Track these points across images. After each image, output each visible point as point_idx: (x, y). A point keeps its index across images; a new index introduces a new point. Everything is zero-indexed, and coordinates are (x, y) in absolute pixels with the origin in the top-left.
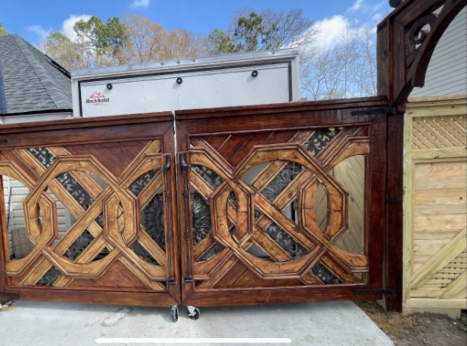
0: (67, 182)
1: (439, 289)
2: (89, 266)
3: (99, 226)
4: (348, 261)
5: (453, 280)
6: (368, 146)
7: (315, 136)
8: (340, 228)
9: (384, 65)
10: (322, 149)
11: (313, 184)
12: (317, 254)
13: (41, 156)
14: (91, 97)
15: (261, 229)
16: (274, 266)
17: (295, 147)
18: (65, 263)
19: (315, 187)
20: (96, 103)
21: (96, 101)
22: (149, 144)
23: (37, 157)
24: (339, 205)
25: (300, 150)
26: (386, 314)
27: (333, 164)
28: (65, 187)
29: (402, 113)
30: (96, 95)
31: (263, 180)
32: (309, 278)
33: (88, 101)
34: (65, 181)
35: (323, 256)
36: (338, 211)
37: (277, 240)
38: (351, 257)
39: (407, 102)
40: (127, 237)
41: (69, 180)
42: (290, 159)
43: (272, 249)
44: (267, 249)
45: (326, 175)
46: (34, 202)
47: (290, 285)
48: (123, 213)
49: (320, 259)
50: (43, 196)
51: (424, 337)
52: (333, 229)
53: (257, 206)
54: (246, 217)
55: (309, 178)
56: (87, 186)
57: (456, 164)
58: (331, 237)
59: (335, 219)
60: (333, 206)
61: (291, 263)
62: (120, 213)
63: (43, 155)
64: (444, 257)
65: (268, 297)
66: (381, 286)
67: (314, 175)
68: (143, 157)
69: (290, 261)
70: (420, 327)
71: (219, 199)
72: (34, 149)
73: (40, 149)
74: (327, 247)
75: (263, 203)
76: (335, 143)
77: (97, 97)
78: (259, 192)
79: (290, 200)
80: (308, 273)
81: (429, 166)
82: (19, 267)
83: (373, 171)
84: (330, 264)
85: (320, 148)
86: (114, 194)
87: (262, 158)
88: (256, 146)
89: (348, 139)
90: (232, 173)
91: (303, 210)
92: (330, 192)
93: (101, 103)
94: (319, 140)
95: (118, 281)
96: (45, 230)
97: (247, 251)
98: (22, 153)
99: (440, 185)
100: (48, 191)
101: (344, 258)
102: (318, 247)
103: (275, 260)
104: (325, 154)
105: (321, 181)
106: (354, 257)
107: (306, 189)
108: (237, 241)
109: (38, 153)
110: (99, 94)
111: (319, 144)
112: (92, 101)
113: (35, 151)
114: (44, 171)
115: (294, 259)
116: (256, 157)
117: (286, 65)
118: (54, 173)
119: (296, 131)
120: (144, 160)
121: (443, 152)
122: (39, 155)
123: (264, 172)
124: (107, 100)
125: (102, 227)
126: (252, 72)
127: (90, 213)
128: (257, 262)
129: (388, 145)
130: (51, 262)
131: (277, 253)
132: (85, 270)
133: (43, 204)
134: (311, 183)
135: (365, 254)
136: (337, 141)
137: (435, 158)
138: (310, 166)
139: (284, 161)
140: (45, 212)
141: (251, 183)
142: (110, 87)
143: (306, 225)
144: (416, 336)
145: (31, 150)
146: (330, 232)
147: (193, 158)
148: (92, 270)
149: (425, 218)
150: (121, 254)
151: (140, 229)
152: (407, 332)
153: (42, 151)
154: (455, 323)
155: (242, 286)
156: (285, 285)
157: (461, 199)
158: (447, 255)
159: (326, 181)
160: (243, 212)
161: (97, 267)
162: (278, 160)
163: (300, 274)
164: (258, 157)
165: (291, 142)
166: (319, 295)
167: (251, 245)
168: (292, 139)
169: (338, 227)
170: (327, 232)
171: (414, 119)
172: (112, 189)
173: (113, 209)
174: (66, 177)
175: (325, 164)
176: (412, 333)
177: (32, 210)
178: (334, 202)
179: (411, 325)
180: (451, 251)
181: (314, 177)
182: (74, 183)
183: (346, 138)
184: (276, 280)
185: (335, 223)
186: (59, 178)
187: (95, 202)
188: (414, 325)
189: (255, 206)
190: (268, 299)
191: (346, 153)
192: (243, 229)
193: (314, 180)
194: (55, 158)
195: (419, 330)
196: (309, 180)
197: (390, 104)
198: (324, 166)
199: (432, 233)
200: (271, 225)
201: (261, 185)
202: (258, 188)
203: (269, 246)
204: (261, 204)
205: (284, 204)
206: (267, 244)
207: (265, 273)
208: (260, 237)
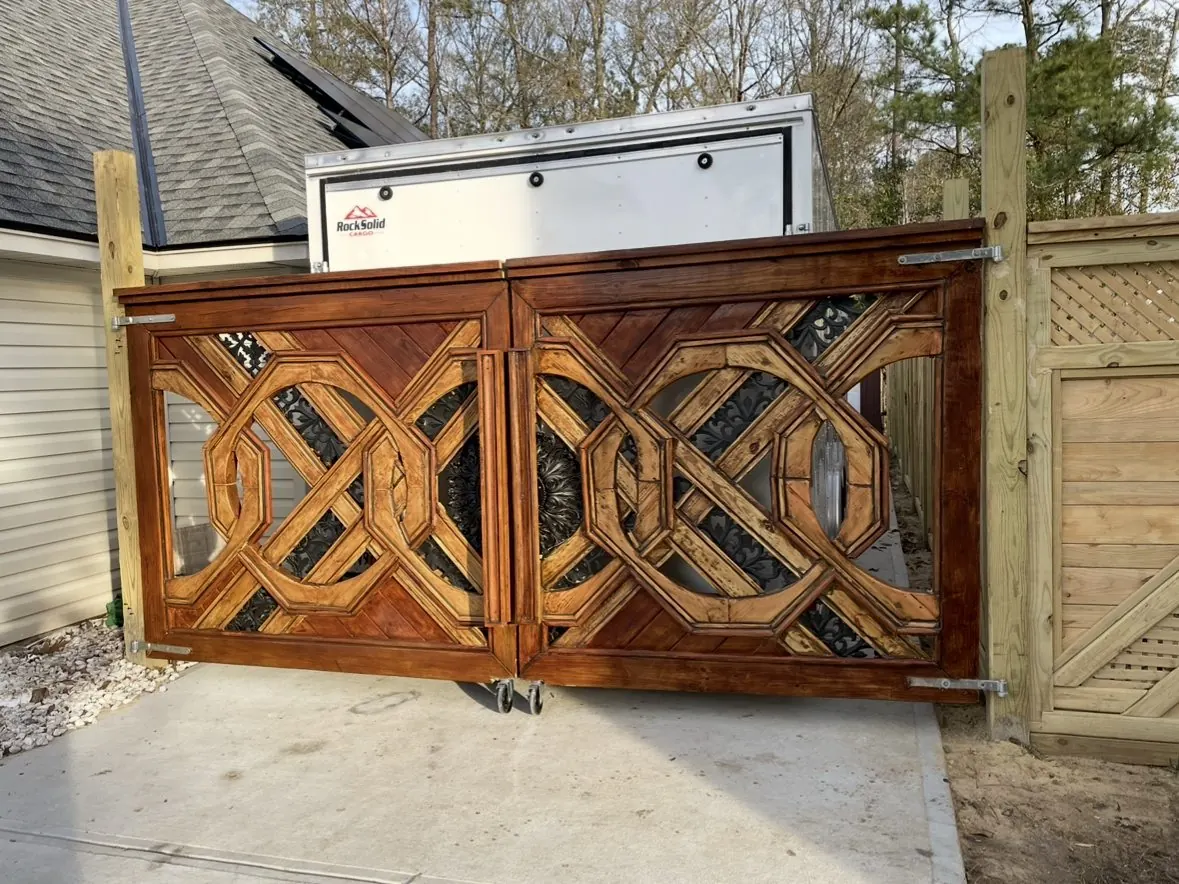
0: (292, 407)
2: (333, 588)
3: (355, 504)
6: (937, 336)
7: (816, 312)
8: (869, 527)
10: (831, 341)
11: (805, 422)
12: (815, 585)
13: (241, 350)
14: (348, 218)
15: (689, 519)
16: (718, 604)
17: (764, 338)
18: (285, 581)
19: (809, 429)
20: (357, 231)
21: (357, 226)
22: (458, 327)
23: (234, 352)
24: (866, 473)
28: (289, 417)
30: (358, 213)
31: (695, 411)
33: (340, 227)
34: (288, 405)
36: (865, 486)
40: (410, 529)
41: (297, 404)
42: (755, 366)
43: (714, 566)
46: (225, 449)
48: (404, 475)
49: (824, 597)
50: (243, 436)
53: (680, 468)
54: (655, 492)
55: (796, 408)
56: (332, 416)
58: (847, 547)
59: (859, 505)
60: (853, 474)
61: (757, 602)
62: (398, 475)
63: (246, 349)
65: (703, 675)
67: (808, 403)
68: (446, 356)
69: (755, 596)
71: (599, 451)
72: (228, 336)
73: (240, 336)
74: (839, 569)
75: (695, 462)
76: (860, 328)
77: (360, 217)
78: (685, 437)
79: (754, 459)
81: (1101, 384)
82: (194, 589)
85: (828, 340)
86: (387, 434)
87: (691, 362)
88: (678, 336)
89: (889, 320)
90: (625, 395)
91: (781, 481)
93: (367, 230)
94: (828, 322)
95: (390, 624)
96: (247, 510)
97: (659, 569)
98: (204, 344)
100: (255, 427)
102: (818, 569)
103: (720, 592)
104: (835, 354)
105: (823, 417)
107: (788, 432)
108: (637, 545)
109: (235, 343)
110: (363, 211)
111: (827, 331)
112: (349, 227)
113: (230, 339)
114: (247, 383)
116: (679, 360)
118: (267, 388)
120: (446, 365)
121: (1133, 352)
122: (237, 347)
123: (698, 394)
124: (381, 224)
125: (362, 506)
126: (697, 156)
127: (338, 475)
128: (681, 595)
130: (257, 581)
132: (325, 597)
133: (243, 452)
134: (800, 420)
136: (865, 323)
137: (1109, 367)
139: (742, 369)
140: (247, 472)
141: (668, 419)
142: (386, 194)
143: (787, 515)
145: (223, 337)
146: (845, 536)
147: (548, 360)
148: (337, 597)
150: (397, 564)
151: (438, 511)
153: (243, 340)
155: (651, 648)
159: (837, 418)
160: (649, 482)
161: (348, 593)
162: (726, 366)
163: (774, 628)
164: (682, 360)
165: (757, 326)
167: (669, 555)
169: (865, 524)
172: (383, 425)
173: (383, 469)
174: (290, 398)
175: (833, 379)
177: (223, 465)
178: (855, 465)
181: (808, 408)
182: (308, 410)
183: (885, 318)
184: (724, 638)
185: (859, 515)
186: (277, 399)
187: (347, 451)
189: (675, 468)
190: (703, 681)
191: (884, 353)
192: (650, 519)
193: (808, 412)
194: (269, 356)
196: (796, 414)
198: (829, 383)
200: (710, 515)
201: (689, 423)
202: (682, 429)
203: (707, 560)
204: (690, 465)
205: (741, 466)
206: (703, 555)
207: (698, 619)
208: (687, 537)
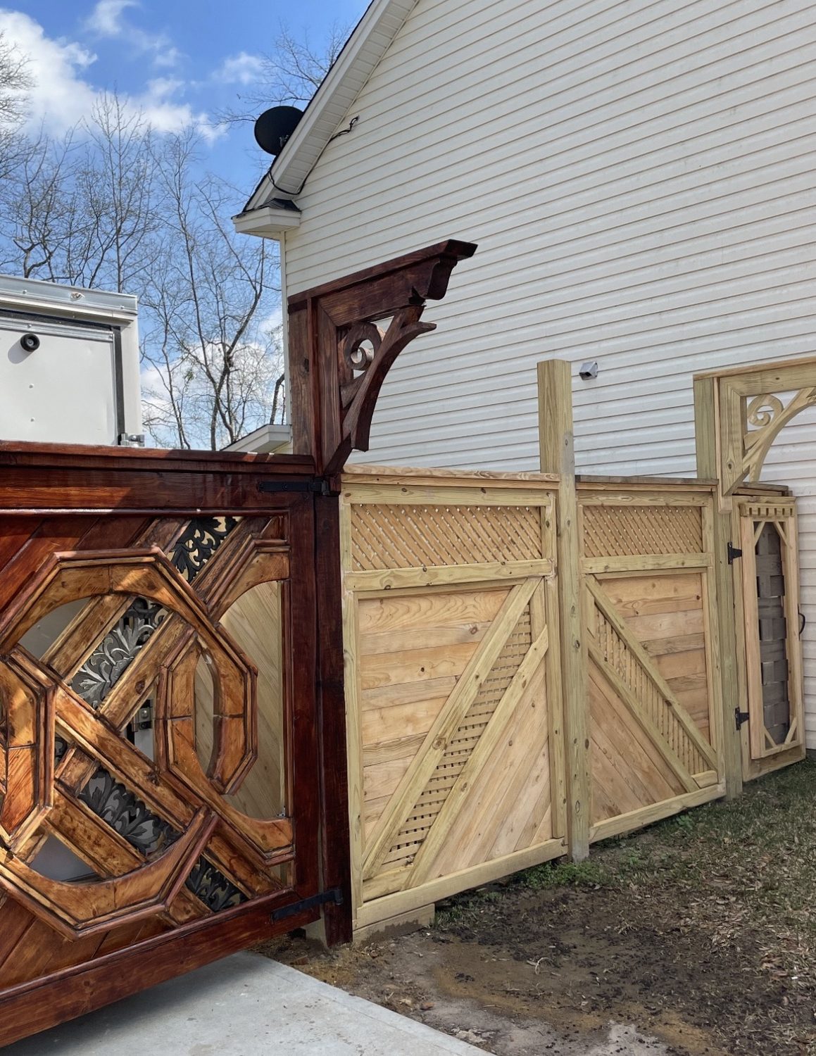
1: (403, 869)
4: (259, 840)
5: (421, 842)
6: (285, 560)
7: (189, 535)
8: (242, 759)
9: (304, 386)
10: (203, 565)
11: (189, 652)
12: (199, 835)
15: (70, 789)
16: (103, 891)
17: (152, 559)
19: (192, 660)
24: (239, 702)
25: (160, 566)
26: (327, 954)
27: (226, 603)
29: (336, 494)
31: (76, 648)
32: (182, 905)
35: (210, 839)
36: (238, 716)
37: (109, 817)
38: (263, 827)
39: (343, 472)
42: (139, 590)
43: (97, 843)
44: (86, 847)
45: (213, 630)
47: (141, 940)
49: (206, 849)
51: (390, 971)
52: (228, 763)
53: (62, 722)
54: (29, 761)
55: (181, 638)
57: (413, 599)
58: (225, 786)
59: (233, 737)
60: (228, 705)
61: (142, 874)
64: (407, 797)
65: (88, 991)
66: (316, 888)
67: (190, 632)
69: (140, 867)
70: (383, 958)
74: (219, 811)
75: (76, 713)
76: (228, 552)
78: (65, 682)
79: (139, 700)
80: (180, 894)
81: (377, 604)
83: (295, 618)
84: (224, 856)
85: (198, 564)
87: (72, 586)
88: (59, 555)
89: (252, 543)
91: (169, 722)
92: (222, 671)
94: (197, 544)
99: (395, 645)
101: (252, 833)
102: (201, 816)
103: (104, 875)
104: (210, 578)
105: (204, 646)
106: (269, 827)
107: (174, 665)
111: (196, 553)
115: (147, 862)
116: (59, 584)
117: (108, 335)
119: (152, 518)
121: (396, 577)
123: (78, 626)
126: (21, 335)
128: (59, 892)
129: (318, 559)
131: (111, 854)
134: (184, 651)
135: (287, 816)
136: (231, 547)
137: (386, 589)
138: (181, 608)
139: (125, 594)
141: (46, 661)
143: (176, 763)
144: (379, 972)
146: (223, 773)
149: (376, 715)
152: (366, 971)
154: (429, 934)
155: (19, 980)
156: (127, 944)
157: (423, 669)
158: (411, 789)
159: (216, 646)
160: (22, 747)
162: (110, 592)
163: (163, 900)
164: (63, 585)
165: (141, 546)
166: (204, 948)
167: (43, 843)
168: (143, 539)
169: (240, 755)
170: (217, 774)
171: (352, 506)
175: (212, 603)
176: (373, 970)
178: (230, 695)
179: (369, 959)
180: (416, 780)
181: (191, 636)
183: (249, 542)
184: (107, 933)
185: (233, 748)
188: (374, 958)
189: (57, 723)
190: (86, 999)
191: (248, 577)
192: (23, 798)
193: (191, 642)
195: (382, 963)
196: (181, 643)
197: (317, 474)
198: (209, 607)
199: (389, 747)
200: (94, 777)
201: (69, 664)
202: (61, 673)
203: (89, 837)
204: (70, 716)
205: (127, 711)
206: (85, 831)
207: (81, 918)
208: (66, 813)
